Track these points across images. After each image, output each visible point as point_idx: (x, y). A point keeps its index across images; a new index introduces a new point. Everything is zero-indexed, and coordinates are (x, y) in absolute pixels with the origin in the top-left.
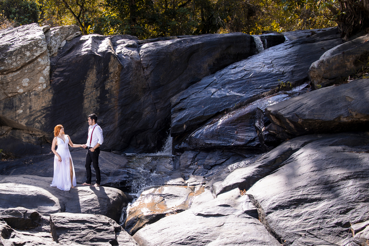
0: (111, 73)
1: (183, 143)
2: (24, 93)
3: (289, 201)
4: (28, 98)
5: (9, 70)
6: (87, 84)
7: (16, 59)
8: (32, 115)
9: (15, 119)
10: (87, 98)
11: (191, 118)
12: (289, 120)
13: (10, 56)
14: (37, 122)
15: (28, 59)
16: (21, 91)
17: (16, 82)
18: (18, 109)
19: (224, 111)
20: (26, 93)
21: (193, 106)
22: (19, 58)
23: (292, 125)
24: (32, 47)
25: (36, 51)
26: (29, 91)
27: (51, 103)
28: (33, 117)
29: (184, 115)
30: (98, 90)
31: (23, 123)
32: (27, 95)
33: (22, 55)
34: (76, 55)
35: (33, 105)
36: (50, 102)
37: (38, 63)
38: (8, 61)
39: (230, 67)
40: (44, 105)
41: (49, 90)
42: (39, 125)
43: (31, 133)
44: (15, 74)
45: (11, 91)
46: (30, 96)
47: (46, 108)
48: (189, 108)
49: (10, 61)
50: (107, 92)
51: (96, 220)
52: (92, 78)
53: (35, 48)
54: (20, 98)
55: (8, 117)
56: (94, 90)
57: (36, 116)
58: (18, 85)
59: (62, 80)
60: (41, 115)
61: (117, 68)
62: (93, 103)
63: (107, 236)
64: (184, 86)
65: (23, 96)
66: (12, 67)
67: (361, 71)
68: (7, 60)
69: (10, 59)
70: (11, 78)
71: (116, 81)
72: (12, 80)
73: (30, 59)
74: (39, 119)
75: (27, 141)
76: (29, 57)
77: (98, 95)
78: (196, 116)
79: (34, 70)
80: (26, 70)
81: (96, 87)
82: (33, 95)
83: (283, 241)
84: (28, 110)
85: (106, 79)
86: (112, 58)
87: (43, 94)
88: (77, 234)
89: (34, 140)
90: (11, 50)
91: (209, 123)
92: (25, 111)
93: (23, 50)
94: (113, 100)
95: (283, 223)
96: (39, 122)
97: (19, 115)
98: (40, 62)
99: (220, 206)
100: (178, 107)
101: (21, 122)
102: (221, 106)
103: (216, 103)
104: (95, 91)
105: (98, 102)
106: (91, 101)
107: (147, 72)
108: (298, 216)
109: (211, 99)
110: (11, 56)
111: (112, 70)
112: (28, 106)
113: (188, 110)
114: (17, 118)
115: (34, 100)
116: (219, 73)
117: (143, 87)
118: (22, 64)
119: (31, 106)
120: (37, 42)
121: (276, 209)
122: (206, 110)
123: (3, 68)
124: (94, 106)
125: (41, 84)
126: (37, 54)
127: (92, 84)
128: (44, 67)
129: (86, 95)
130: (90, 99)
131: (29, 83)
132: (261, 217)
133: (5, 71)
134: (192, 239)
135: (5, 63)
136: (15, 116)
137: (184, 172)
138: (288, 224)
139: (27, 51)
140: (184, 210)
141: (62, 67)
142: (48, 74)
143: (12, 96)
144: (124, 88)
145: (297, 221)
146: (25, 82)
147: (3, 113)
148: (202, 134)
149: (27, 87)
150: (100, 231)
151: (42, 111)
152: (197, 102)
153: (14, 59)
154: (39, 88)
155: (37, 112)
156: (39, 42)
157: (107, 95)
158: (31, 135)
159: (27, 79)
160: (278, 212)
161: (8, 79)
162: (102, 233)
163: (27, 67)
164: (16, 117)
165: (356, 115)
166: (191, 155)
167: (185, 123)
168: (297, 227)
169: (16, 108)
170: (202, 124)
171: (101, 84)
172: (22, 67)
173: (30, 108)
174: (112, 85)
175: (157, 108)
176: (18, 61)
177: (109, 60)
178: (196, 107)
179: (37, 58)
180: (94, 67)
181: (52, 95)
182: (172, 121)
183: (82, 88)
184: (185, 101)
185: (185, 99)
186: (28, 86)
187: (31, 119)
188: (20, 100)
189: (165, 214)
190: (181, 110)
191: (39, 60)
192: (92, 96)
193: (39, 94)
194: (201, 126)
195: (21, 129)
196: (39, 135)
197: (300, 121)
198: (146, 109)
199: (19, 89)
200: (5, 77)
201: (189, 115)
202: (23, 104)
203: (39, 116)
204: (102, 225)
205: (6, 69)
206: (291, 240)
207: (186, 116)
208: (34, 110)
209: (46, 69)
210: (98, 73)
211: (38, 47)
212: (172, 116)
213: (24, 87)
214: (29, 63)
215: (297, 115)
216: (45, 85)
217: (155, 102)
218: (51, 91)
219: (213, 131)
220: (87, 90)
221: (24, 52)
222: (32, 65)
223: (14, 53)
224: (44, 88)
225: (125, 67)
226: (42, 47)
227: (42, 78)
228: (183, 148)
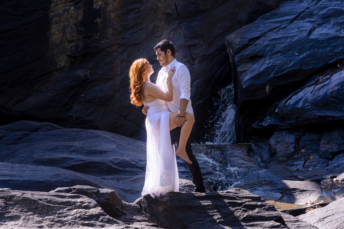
1: (268, 118)
10: (57, 23)
11: (277, 73)
19: (336, 62)
21: (277, 53)
29: (264, 67)
30: (79, 8)
48: (271, 55)
50: (97, 13)
56: (71, 6)
62: (68, 35)
77: (80, 18)
78: (287, 69)
81: (74, 1)
91: (313, 82)
94: (110, 31)
100: (247, 52)
102: (330, 54)
103: (319, 48)
104: (73, 8)
105: (79, 32)
106: (64, 29)
109: (310, 42)
113: (270, 58)
122: (303, 59)
124: (72, 41)
129: (56, 16)
130: (62, 24)
144: (132, 10)
148: (306, 101)
152: (283, 45)
157: (98, 20)
167: (268, 81)
170: (300, 85)
178: (284, 53)
182: (241, 78)
184: (258, 42)
185: (258, 38)
190: (255, 58)
192: (68, 20)
194: (298, 89)
201: (273, 67)
207: (267, 68)
212: (239, 69)
220: (57, 5)
228: (270, 126)
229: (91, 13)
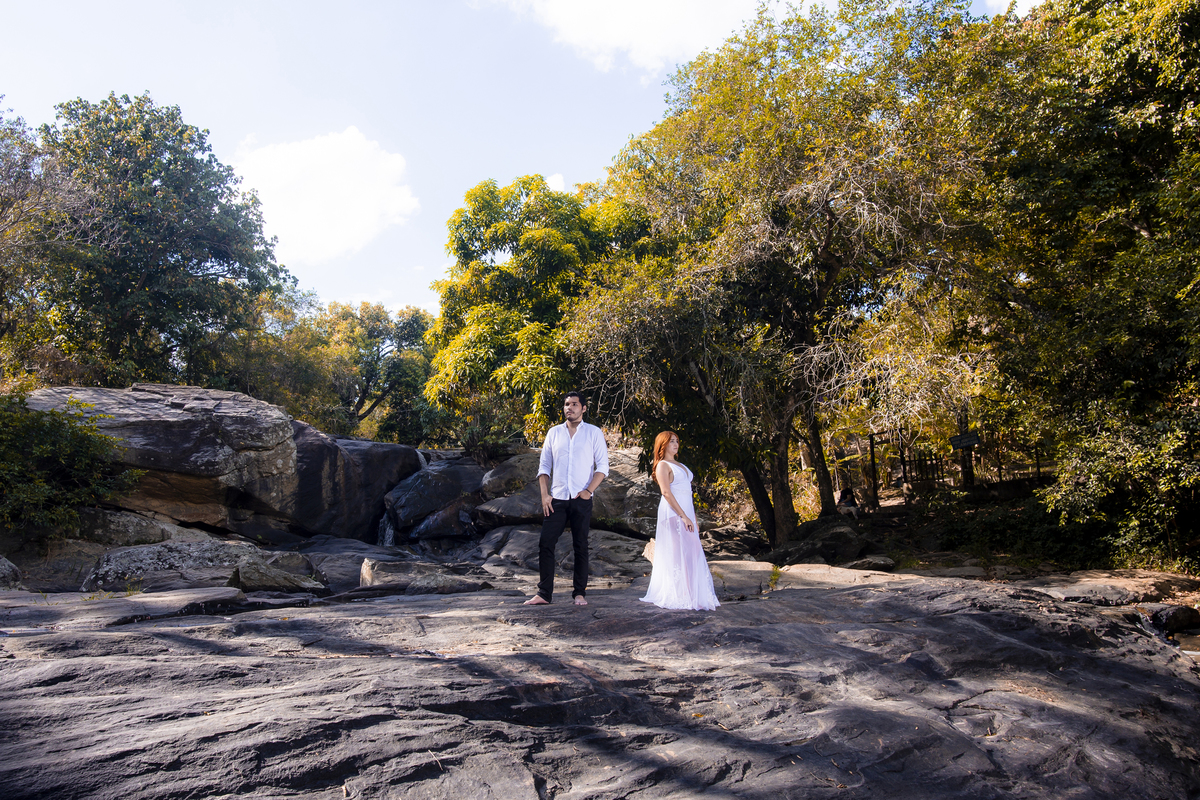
0: (338, 466)
2: (277, 474)
4: (280, 481)
5: (264, 447)
6: (323, 475)
8: (284, 500)
9: (270, 502)
10: (324, 489)
11: (414, 514)
14: (289, 508)
16: (275, 472)
17: (271, 461)
18: (272, 492)
19: (435, 510)
20: (279, 475)
21: (411, 505)
22: (274, 436)
26: (281, 473)
28: (285, 502)
30: (331, 482)
31: (275, 508)
32: (279, 478)
33: (276, 434)
34: (310, 443)
36: (297, 489)
37: (288, 445)
40: (293, 491)
41: (296, 476)
44: (270, 452)
45: (265, 471)
46: (282, 479)
47: (294, 494)
52: (326, 468)
54: (274, 480)
55: (263, 499)
56: (328, 480)
57: (288, 501)
58: (272, 465)
59: (303, 466)
62: (328, 494)
65: (276, 478)
66: (269, 445)
70: (266, 457)
71: (343, 475)
72: (268, 459)
77: (332, 486)
79: (285, 452)
80: (280, 450)
81: (329, 478)
82: (284, 478)
84: (280, 494)
85: (336, 470)
86: (336, 450)
87: (292, 479)
92: (278, 494)
93: (277, 428)
94: (342, 492)
96: (291, 508)
97: (273, 498)
101: (274, 506)
104: (329, 482)
105: (332, 493)
106: (327, 491)
107: (360, 470)
110: (268, 433)
111: (339, 464)
112: (280, 489)
115: (285, 483)
117: (359, 484)
118: (276, 443)
119: (283, 490)
120: (288, 423)
123: (260, 443)
124: (329, 497)
125: (291, 467)
126: (287, 436)
127: (327, 475)
128: (292, 451)
129: (324, 485)
130: (326, 489)
131: (281, 464)
133: (261, 447)
135: (263, 439)
136: (269, 498)
141: (301, 452)
142: (296, 458)
143: (268, 477)
144: (348, 483)
146: (279, 463)
147: (259, 495)
149: (280, 469)
151: (292, 497)
153: (271, 437)
154: (290, 471)
155: (288, 497)
157: (338, 487)
159: (280, 460)
161: (263, 457)
163: (280, 448)
164: (270, 500)
169: (270, 490)
171: (332, 476)
172: (277, 446)
173: (282, 492)
174: (340, 477)
176: (274, 439)
177: (337, 453)
178: (414, 505)
179: (287, 439)
180: (328, 458)
181: (298, 481)
183: (320, 478)
186: (282, 468)
187: (284, 504)
188: (274, 482)
191: (289, 442)
192: (328, 487)
193: (289, 478)
199: (273, 470)
200: (261, 454)
201: (412, 511)
202: (276, 487)
208: (285, 495)
209: (294, 453)
210: (330, 465)
211: (288, 428)
213: (278, 468)
214: (282, 443)
216: (293, 470)
220: (324, 480)
221: (278, 431)
222: (284, 446)
223: (270, 430)
224: (293, 472)
225: (346, 462)
226: (291, 430)
227: (291, 461)
229: (336, 484)
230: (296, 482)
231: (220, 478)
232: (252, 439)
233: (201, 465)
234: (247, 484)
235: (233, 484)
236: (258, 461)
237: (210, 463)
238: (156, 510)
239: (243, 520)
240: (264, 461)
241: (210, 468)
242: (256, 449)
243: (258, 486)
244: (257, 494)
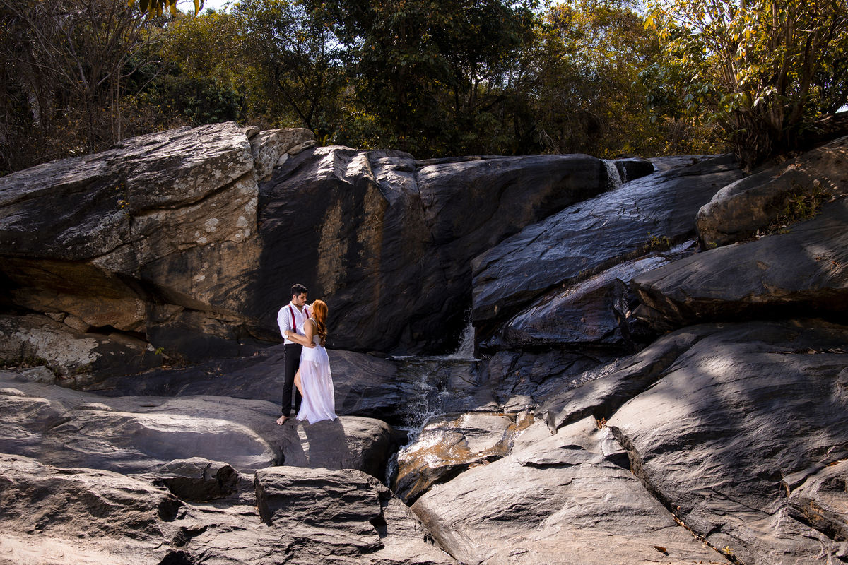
0: (368, 214)
1: (493, 337)
2: (208, 244)
3: (680, 437)
4: (216, 254)
5: (180, 201)
6: (325, 232)
7: (195, 183)
8: (223, 285)
9: (190, 292)
10: (324, 257)
11: (506, 294)
12: (671, 299)
13: (183, 177)
14: (232, 299)
15: (218, 184)
16: (203, 240)
17: (195, 224)
18: (196, 274)
19: (562, 283)
20: (212, 245)
21: (509, 275)
22: (200, 180)
23: (675, 308)
24: (225, 163)
25: (234, 170)
26: (218, 241)
27: (258, 263)
28: (224, 289)
29: (495, 288)
30: (344, 243)
31: (205, 299)
32: (213, 249)
33: (207, 176)
34: (306, 181)
35: (225, 267)
36: (256, 262)
37: (237, 191)
38: (179, 185)
39: (569, 210)
40: (245, 267)
41: (255, 241)
42: (234, 303)
43: (219, 317)
44: (193, 209)
45: (183, 240)
46: (220, 251)
47: (248, 273)
48: (503, 277)
49: (183, 186)
50: (360, 246)
51: (344, 480)
52: (334, 221)
53: (231, 164)
54: (200, 254)
55: (176, 288)
56: (337, 242)
57: (231, 286)
58: (197, 229)
59: (279, 224)
60: (240, 286)
61: (379, 206)
62: (334, 266)
63: (364, 509)
64: (493, 240)
65: (206, 251)
66: (188, 196)
67: (775, 222)
68: (177, 183)
69: (183, 182)
70: (184, 217)
71: (377, 229)
72: (186, 221)
73: (222, 184)
74: (236, 292)
75: (212, 332)
76: (220, 180)
77: (345, 251)
78: (515, 290)
79: (228, 203)
80: (213, 202)
81: (340, 237)
82: (224, 248)
83: (675, 507)
84: (215, 276)
85: (358, 224)
86: (370, 189)
87: (243, 247)
88: (307, 507)
89: (225, 331)
90: (187, 165)
91: (538, 303)
92: (208, 278)
93: (208, 166)
94: (371, 260)
95: (673, 476)
96: (236, 298)
97: (197, 284)
98: (239, 190)
99: (564, 447)
100: (484, 275)
101: (201, 297)
102: (557, 275)
103: (547, 269)
104: (339, 244)
105: (343, 264)
106: (331, 262)
107: (431, 214)
108: (695, 463)
109: (540, 263)
110: (186, 177)
111: (369, 208)
112: (215, 268)
113: (502, 281)
114: (194, 290)
115: (226, 257)
116: (551, 220)
117: (424, 240)
118: (205, 192)
119: (221, 269)
120: (236, 155)
121: (659, 451)
122: (531, 280)
123: (169, 197)
124: (337, 272)
125: (241, 229)
126: (234, 176)
127: (334, 232)
128: (246, 199)
129: (323, 251)
130: (329, 258)
131: (217, 227)
132: (634, 467)
133: (174, 203)
134: (519, 510)
135: (174, 188)
136: (189, 285)
137: (497, 389)
138: (682, 477)
139: (216, 168)
140: (502, 457)
141: (281, 200)
142: (254, 211)
143: (184, 250)
144: (391, 241)
145: (695, 473)
146: (211, 224)
147: (167, 281)
148: (526, 323)
149: (214, 234)
150: (351, 499)
151: (242, 278)
152: (515, 268)
153: (192, 183)
154: (238, 236)
155: (233, 279)
156: (239, 154)
157: (361, 252)
158: (219, 321)
159: (215, 219)
160: (663, 457)
161: (179, 219)
162: (355, 505)
163: (216, 198)
164: (191, 288)
165: (775, 292)
166: (508, 359)
167: (497, 303)
168: (697, 481)
169: (191, 271)
170: (526, 305)
171: (349, 233)
172: (207, 197)
173: (219, 272)
174: (369, 234)
175: (447, 277)
176: (199, 186)
177: (365, 191)
178: (515, 275)
179: (235, 181)
180: (339, 202)
181: (261, 250)
182: (474, 299)
183: (317, 238)
184: (496, 265)
185: (497, 261)
186: (216, 233)
187: (221, 293)
188: (200, 257)
189: (468, 465)
190: (489, 280)
191: (239, 185)
192: (334, 254)
193: (236, 247)
194: (524, 309)
195: (200, 310)
196: (235, 321)
197: (688, 300)
198: (429, 279)
199: (199, 237)
200: (173, 214)
201: (503, 288)
202: (206, 265)
203: (235, 288)
204: (355, 488)
205: (175, 199)
206: (688, 506)
207: (498, 290)
208: (226, 277)
209: (250, 203)
210: (345, 213)
211: (237, 162)
212: (474, 291)
213: (210, 234)
214: (220, 190)
215: (682, 291)
216: (247, 232)
217: (445, 266)
218: (258, 243)
219: (544, 317)
220: (324, 242)
221: (210, 171)
222: (225, 194)
223: (192, 171)
224: (246, 236)
225: (392, 204)
226: (245, 164)
227: (242, 218)
228: (494, 346)
229: (354, 246)
230: (255, 252)
231: (96, 261)
232: (161, 192)
233: (67, 245)
234: (144, 267)
235: (117, 269)
236: (168, 226)
237: (81, 240)
238: (67, 310)
239: (163, 321)
240: (177, 226)
241: (79, 247)
242: (167, 206)
243: (166, 267)
244: (161, 281)
